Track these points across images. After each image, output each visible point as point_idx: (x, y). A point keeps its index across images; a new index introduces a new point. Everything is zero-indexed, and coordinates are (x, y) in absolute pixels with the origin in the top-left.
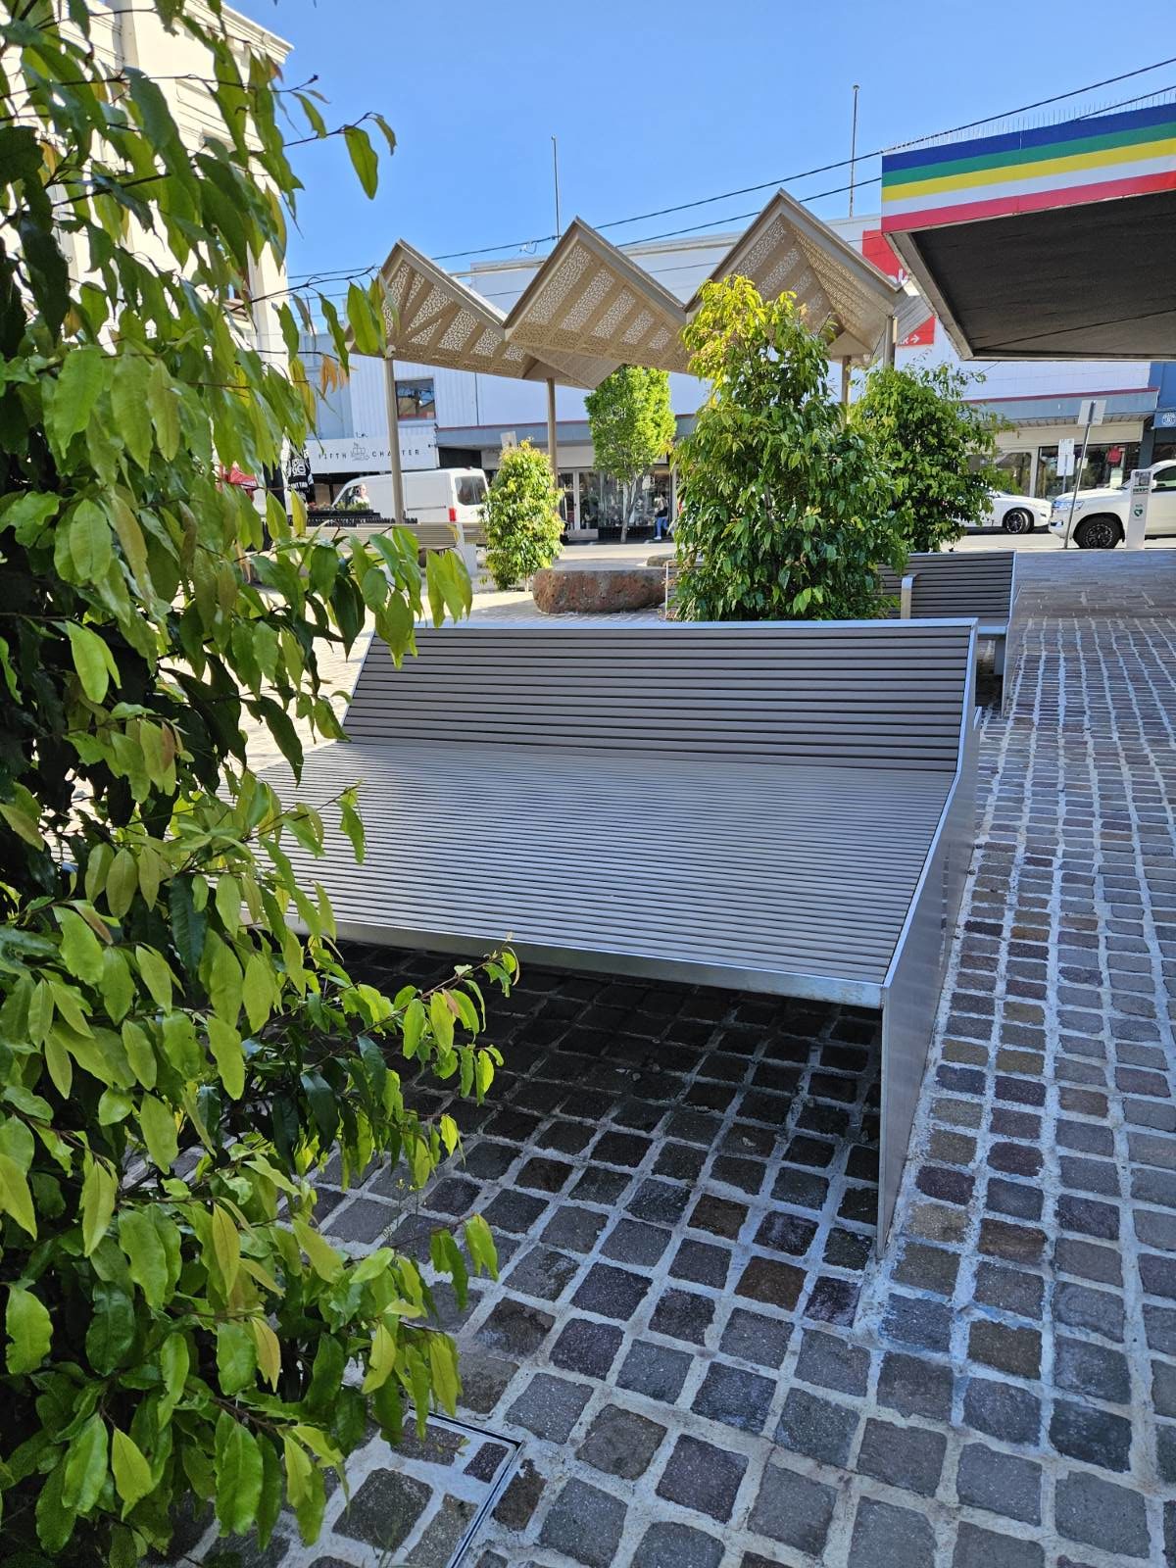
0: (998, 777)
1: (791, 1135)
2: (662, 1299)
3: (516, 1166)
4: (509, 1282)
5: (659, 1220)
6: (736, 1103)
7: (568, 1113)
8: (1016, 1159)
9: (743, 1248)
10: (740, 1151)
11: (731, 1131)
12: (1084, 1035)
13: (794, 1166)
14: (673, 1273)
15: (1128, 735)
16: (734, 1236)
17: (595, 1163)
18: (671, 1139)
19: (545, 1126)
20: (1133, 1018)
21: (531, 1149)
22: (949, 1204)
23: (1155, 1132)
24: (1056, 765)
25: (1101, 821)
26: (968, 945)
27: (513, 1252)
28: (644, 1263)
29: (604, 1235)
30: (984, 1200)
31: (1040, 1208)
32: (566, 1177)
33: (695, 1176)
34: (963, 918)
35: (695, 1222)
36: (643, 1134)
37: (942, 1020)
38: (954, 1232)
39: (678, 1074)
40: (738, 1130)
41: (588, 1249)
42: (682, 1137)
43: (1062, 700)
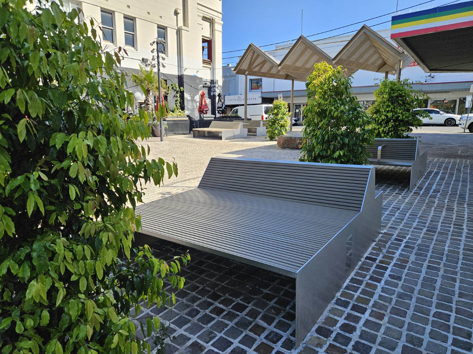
0: (399, 211)
1: (286, 311)
2: (234, 348)
3: (211, 307)
4: (198, 337)
5: (242, 328)
6: (275, 300)
7: (229, 296)
8: (348, 328)
9: (261, 339)
10: (271, 313)
11: (271, 308)
12: (387, 296)
13: (284, 320)
14: (239, 342)
15: (451, 201)
16: (259, 336)
17: (231, 310)
18: (253, 307)
19: (222, 298)
20: (406, 292)
21: (217, 304)
22: (322, 338)
23: (395, 328)
24: (420, 209)
25: (427, 229)
26: (364, 263)
27: (202, 329)
28: (233, 339)
29: (226, 329)
30: (333, 338)
31: (348, 343)
32: (222, 313)
33: (255, 318)
34: (366, 255)
35: (251, 330)
36: (247, 304)
37: (345, 285)
38: (320, 345)
39: (262, 290)
40: (273, 307)
41: (220, 332)
42: (256, 307)
43: (434, 187)
